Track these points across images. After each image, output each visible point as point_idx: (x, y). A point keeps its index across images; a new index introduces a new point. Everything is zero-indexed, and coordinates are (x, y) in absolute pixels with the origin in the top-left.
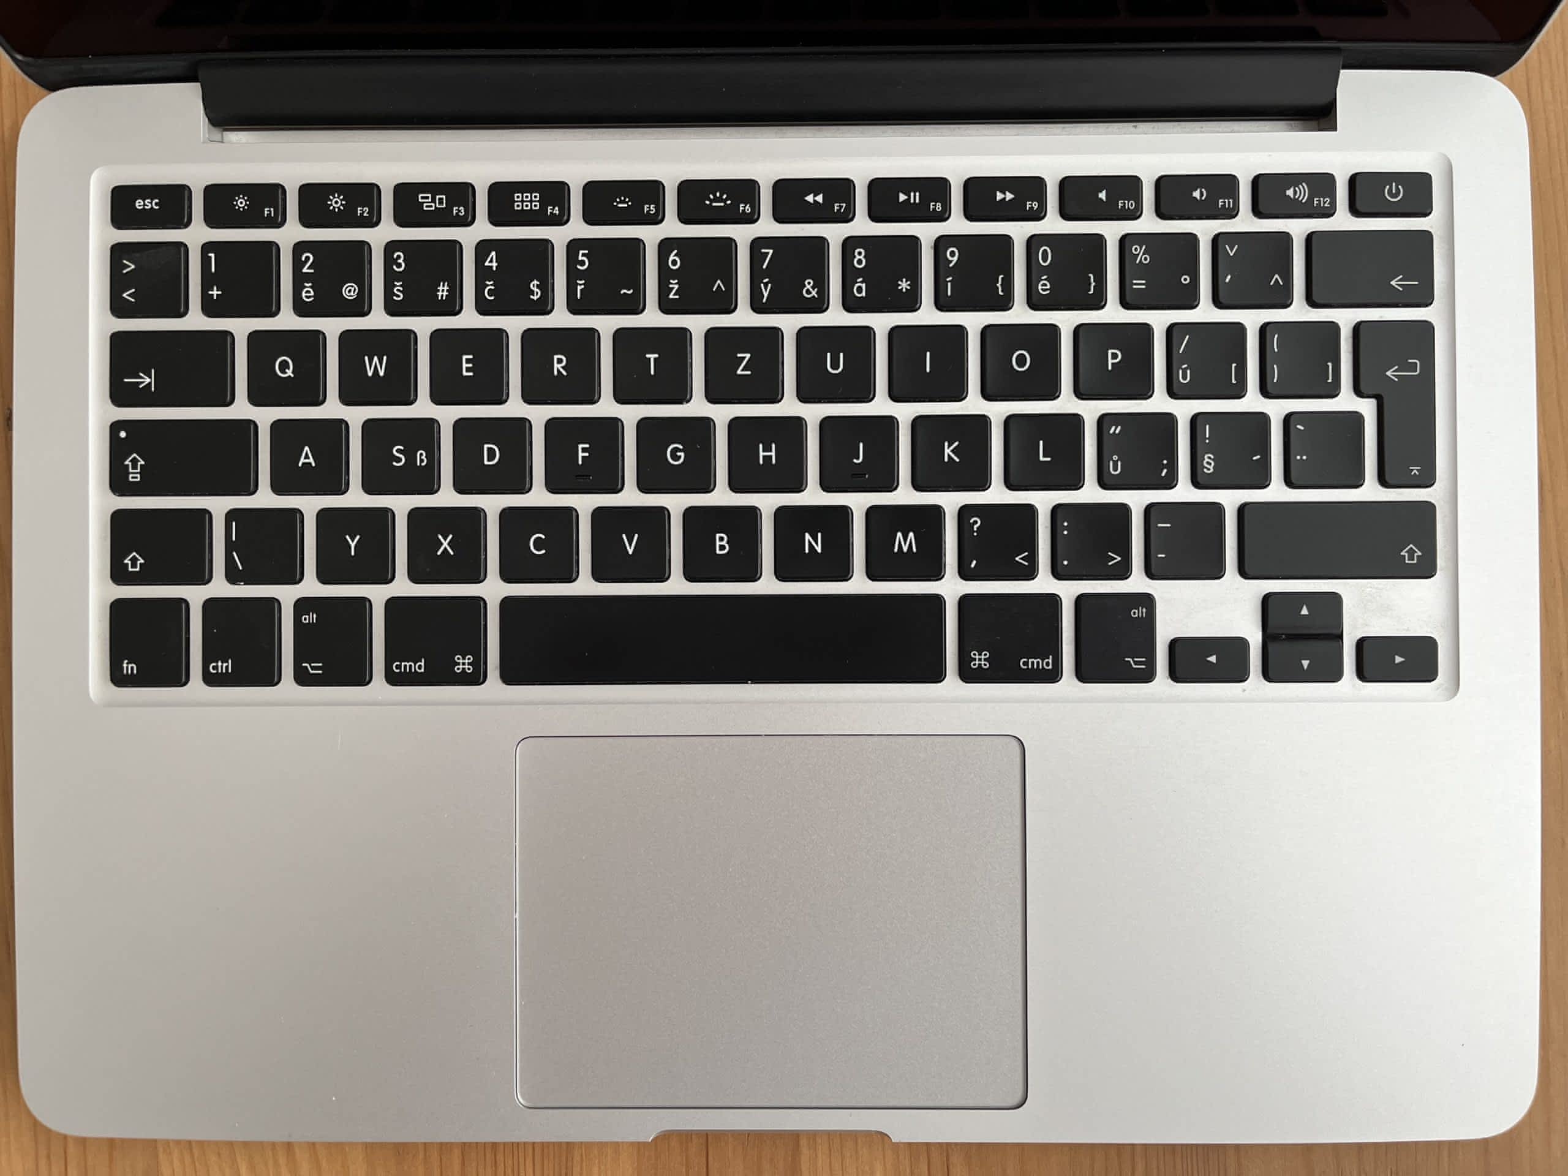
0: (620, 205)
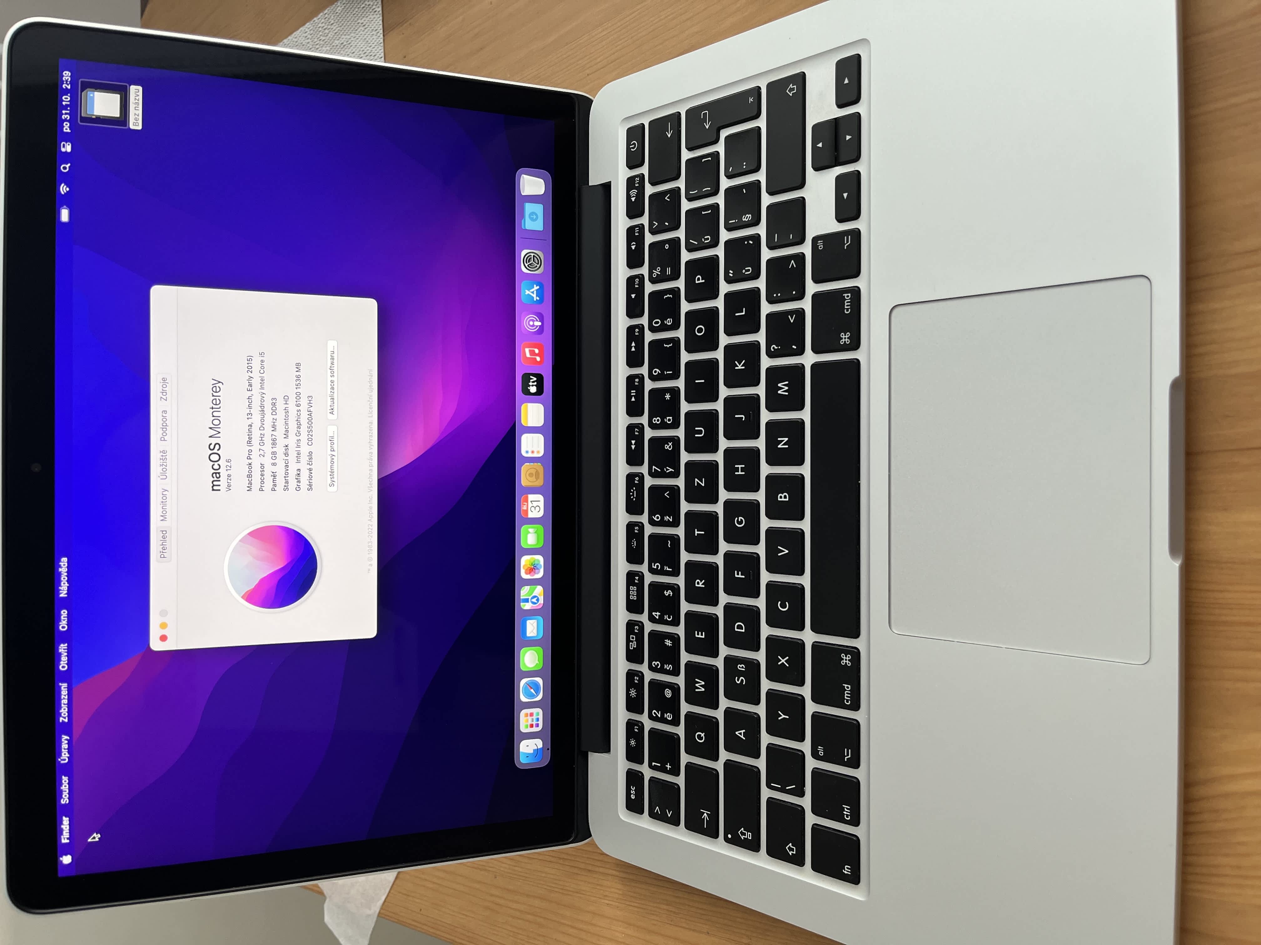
0: (635, 545)
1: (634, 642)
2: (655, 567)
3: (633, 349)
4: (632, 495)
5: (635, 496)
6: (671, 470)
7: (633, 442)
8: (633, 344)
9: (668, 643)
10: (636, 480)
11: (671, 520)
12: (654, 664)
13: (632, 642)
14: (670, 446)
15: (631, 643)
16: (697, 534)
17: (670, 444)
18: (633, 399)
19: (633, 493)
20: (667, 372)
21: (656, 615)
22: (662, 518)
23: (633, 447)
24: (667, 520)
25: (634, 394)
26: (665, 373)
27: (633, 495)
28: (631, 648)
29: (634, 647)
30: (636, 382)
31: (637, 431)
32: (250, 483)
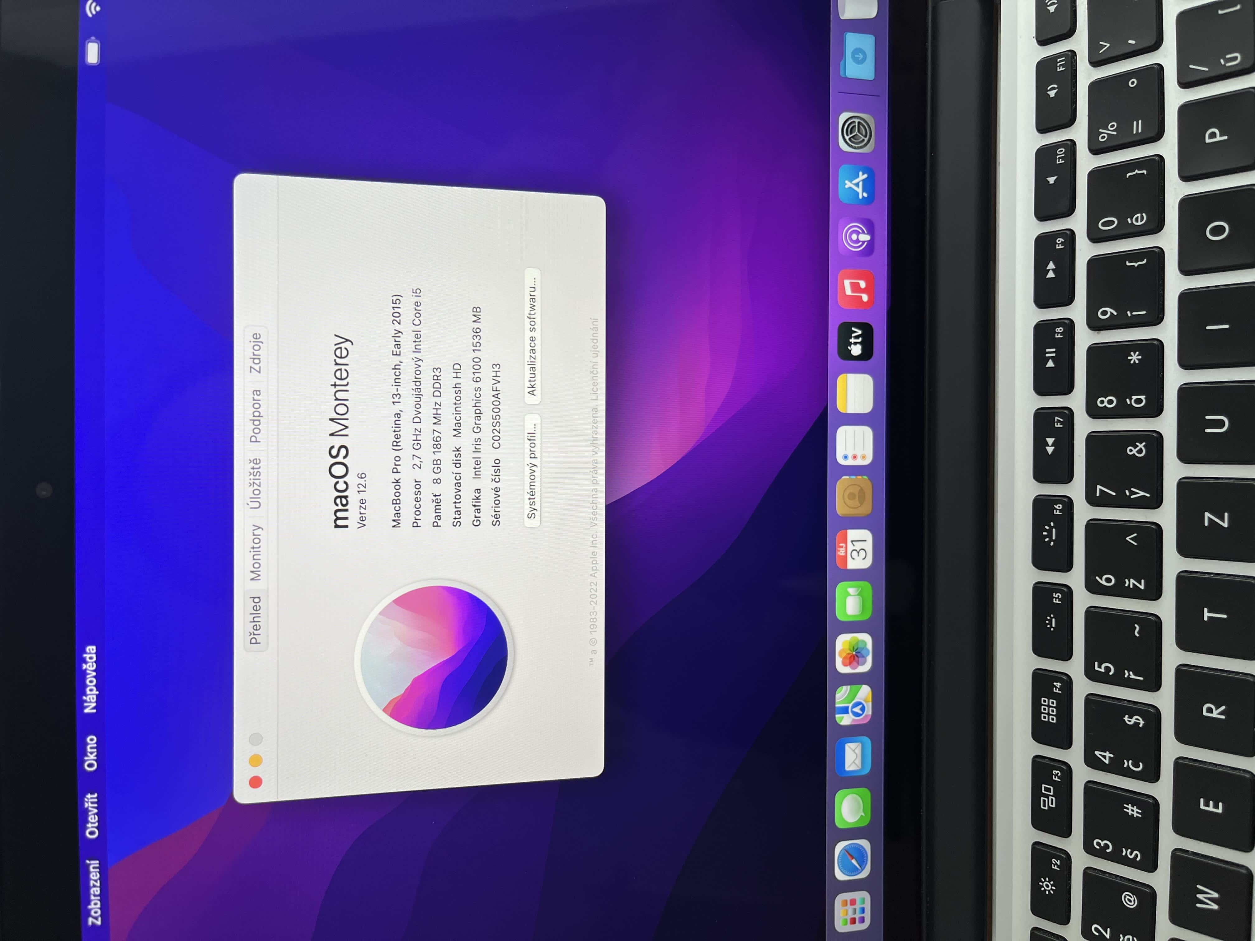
0: (1054, 626)
1: (1050, 797)
2: (1103, 670)
3: (1051, 275)
4: (1046, 537)
5: (1054, 538)
6: (1142, 493)
7: (1050, 441)
8: (1051, 266)
9: (1133, 811)
10: (1057, 509)
11: (1142, 587)
12: (1098, 844)
13: (1047, 796)
14: (1141, 449)
15: (1042, 798)
16: (1209, 617)
17: (1141, 446)
18: (1050, 364)
19: (1050, 532)
20: (1134, 313)
21: (1105, 757)
22: (1120, 582)
23: (1050, 450)
24: (1131, 587)
25: (1054, 355)
26: (1129, 315)
27: (1050, 535)
28: (1044, 806)
29: (1050, 805)
30: (1058, 333)
31: (1058, 421)
32: (398, 514)
